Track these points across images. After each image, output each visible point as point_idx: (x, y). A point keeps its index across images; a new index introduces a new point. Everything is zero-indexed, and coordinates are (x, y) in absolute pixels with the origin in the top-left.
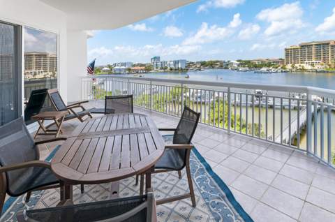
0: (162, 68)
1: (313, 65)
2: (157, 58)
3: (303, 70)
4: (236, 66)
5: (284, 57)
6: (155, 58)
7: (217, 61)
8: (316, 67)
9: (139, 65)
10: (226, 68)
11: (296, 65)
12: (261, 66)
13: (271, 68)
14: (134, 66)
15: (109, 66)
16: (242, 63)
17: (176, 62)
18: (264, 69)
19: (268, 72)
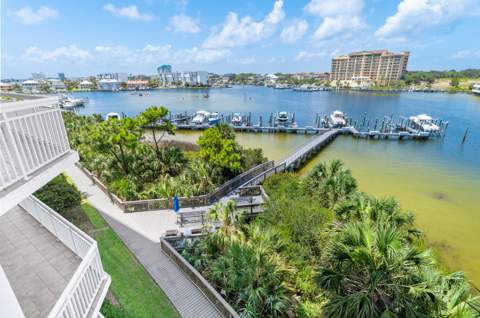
0: (173, 83)
1: (359, 82)
2: (166, 68)
3: (348, 88)
4: (274, 81)
5: (330, 71)
6: (164, 67)
7: (251, 75)
8: (361, 85)
9: (139, 77)
10: (261, 85)
11: (342, 82)
12: (302, 83)
13: (313, 85)
14: (133, 78)
15: (92, 79)
16: (282, 78)
17: (194, 75)
18: (305, 86)
19: (309, 90)
